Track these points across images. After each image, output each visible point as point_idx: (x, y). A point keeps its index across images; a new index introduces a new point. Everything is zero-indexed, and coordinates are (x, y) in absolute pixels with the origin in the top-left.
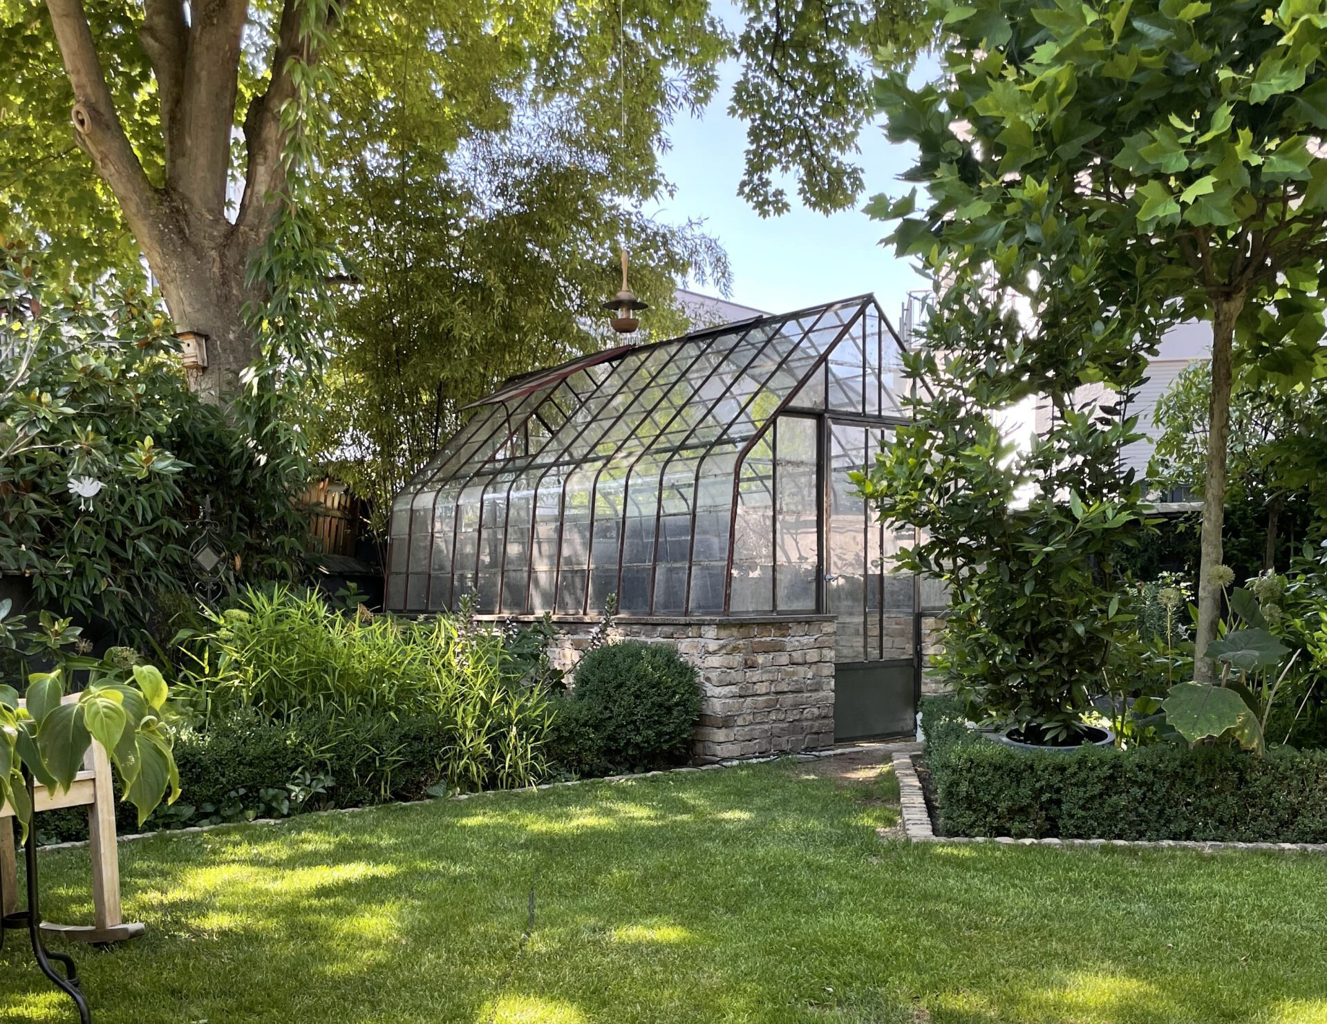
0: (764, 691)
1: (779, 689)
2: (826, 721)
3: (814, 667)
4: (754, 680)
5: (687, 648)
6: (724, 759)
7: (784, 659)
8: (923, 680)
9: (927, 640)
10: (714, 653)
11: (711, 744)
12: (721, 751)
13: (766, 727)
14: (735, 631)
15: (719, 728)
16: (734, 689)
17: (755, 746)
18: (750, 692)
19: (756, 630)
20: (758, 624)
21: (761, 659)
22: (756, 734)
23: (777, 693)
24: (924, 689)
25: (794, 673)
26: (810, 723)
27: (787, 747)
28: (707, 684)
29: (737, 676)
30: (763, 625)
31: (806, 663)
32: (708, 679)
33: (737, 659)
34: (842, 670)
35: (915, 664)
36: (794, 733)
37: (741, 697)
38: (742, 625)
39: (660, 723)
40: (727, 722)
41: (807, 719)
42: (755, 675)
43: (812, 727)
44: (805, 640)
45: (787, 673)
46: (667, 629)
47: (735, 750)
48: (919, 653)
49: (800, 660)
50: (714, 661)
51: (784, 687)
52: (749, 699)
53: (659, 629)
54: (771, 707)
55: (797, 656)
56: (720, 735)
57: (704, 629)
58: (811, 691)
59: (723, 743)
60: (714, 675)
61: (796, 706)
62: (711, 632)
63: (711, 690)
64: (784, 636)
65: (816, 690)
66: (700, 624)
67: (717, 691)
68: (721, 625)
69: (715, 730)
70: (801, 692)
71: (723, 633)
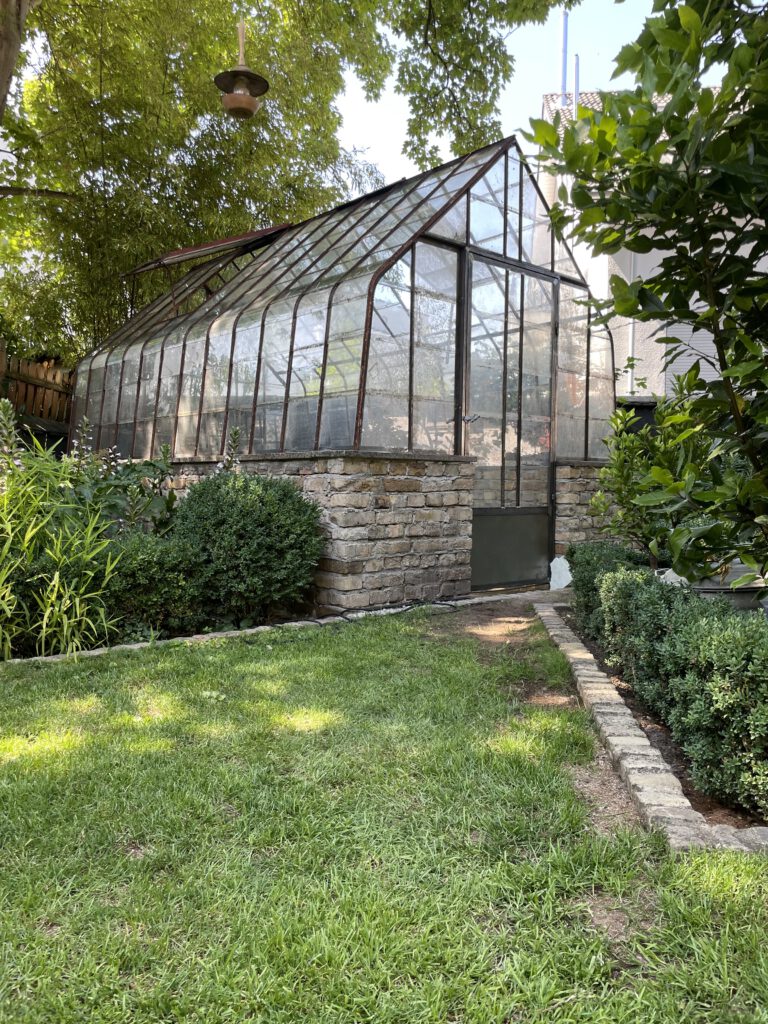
0: (397, 534)
1: (413, 533)
2: (463, 569)
3: (451, 510)
4: (386, 522)
5: (312, 486)
6: (349, 610)
7: (419, 500)
8: (557, 529)
9: (561, 489)
10: (340, 490)
11: (335, 593)
12: (345, 600)
13: (398, 573)
14: (364, 467)
15: (345, 574)
16: (363, 531)
17: (384, 595)
18: (381, 535)
19: (388, 467)
20: (391, 460)
21: (393, 499)
22: (387, 581)
23: (411, 537)
24: (558, 537)
25: (430, 516)
26: (446, 570)
27: (421, 596)
28: (333, 525)
29: (366, 517)
30: (397, 460)
31: (442, 506)
32: (333, 519)
33: (367, 498)
34: (480, 515)
35: (550, 512)
36: (429, 580)
37: (370, 540)
38: (373, 459)
39: (270, 569)
40: (354, 568)
41: (442, 566)
42: (386, 517)
43: (448, 573)
44: (442, 481)
45: (422, 516)
46: (294, 465)
47: (362, 599)
48: (553, 502)
49: (437, 502)
50: (341, 499)
51: (418, 530)
52: (380, 543)
53: (286, 465)
54: (404, 552)
55: (434, 498)
56: (346, 582)
57: (331, 462)
58: (447, 536)
59: (347, 590)
60: (340, 515)
61: (431, 551)
62: (337, 466)
63: (337, 531)
64: (419, 475)
65: (453, 535)
66: (326, 458)
67: (344, 532)
68: (349, 458)
69: (340, 577)
70: (435, 536)
71: (351, 468)
